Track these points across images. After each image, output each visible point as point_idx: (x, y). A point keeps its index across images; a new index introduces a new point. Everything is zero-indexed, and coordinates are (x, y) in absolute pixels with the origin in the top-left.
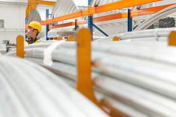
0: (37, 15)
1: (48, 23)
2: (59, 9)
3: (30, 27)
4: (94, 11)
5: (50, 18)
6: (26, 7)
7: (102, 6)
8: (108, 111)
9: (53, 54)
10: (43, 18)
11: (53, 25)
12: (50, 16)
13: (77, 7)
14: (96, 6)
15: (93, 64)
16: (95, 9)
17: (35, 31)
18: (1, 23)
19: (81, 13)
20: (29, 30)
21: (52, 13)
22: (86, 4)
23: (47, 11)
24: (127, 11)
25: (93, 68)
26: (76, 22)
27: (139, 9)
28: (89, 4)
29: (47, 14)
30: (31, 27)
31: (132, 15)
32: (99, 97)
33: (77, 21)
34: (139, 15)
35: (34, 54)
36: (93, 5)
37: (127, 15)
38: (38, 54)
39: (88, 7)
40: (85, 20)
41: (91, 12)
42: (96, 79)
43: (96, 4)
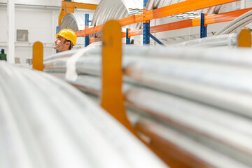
0: (73, 22)
1: (87, 33)
2: (104, 13)
3: (60, 37)
4: (152, 15)
5: (90, 27)
6: (60, 12)
7: (163, 9)
8: (147, 139)
9: (77, 64)
10: (81, 26)
11: (96, 37)
12: (90, 23)
13: (128, 10)
14: (154, 8)
15: (124, 71)
16: (153, 13)
17: (67, 43)
18: (24, 35)
19: (133, 19)
20: (59, 41)
21: (93, 19)
22: (141, 6)
23: (87, 16)
24: (200, 16)
25: (125, 78)
26: (127, 33)
27: (216, 13)
28: (145, 5)
29: (87, 21)
30: (62, 38)
31: (206, 22)
32: (133, 118)
33: (129, 31)
34: (216, 22)
35: (55, 67)
36: (150, 7)
37: (200, 22)
38: (59, 66)
39: (144, 9)
40: (140, 30)
41: (148, 17)
42: (128, 92)
43: (155, 5)
